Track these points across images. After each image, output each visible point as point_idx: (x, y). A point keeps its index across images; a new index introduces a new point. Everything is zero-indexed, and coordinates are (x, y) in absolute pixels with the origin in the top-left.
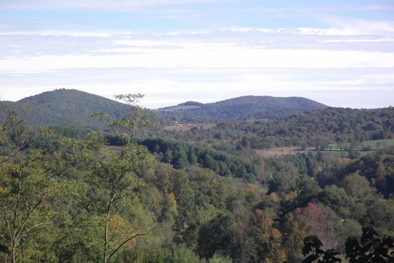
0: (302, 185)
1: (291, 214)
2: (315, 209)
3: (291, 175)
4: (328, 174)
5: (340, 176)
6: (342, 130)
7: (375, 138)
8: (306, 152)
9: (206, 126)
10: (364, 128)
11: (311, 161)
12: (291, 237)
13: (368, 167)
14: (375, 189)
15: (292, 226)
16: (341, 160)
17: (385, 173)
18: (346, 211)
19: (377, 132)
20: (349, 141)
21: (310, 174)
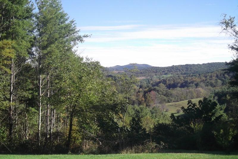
0: (148, 87)
1: (147, 94)
2: (153, 93)
3: (145, 84)
4: (154, 84)
5: (157, 84)
6: (157, 72)
7: (165, 74)
8: (148, 78)
9: (122, 72)
10: (162, 72)
11: (149, 80)
12: (147, 100)
13: (164, 82)
14: (166, 87)
15: (147, 97)
16: (157, 80)
17: (169, 83)
18: (161, 93)
19: (166, 73)
20: (159, 75)
21: (149, 83)
